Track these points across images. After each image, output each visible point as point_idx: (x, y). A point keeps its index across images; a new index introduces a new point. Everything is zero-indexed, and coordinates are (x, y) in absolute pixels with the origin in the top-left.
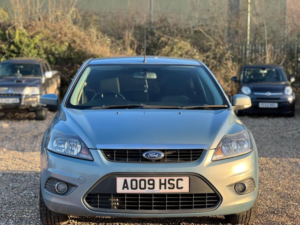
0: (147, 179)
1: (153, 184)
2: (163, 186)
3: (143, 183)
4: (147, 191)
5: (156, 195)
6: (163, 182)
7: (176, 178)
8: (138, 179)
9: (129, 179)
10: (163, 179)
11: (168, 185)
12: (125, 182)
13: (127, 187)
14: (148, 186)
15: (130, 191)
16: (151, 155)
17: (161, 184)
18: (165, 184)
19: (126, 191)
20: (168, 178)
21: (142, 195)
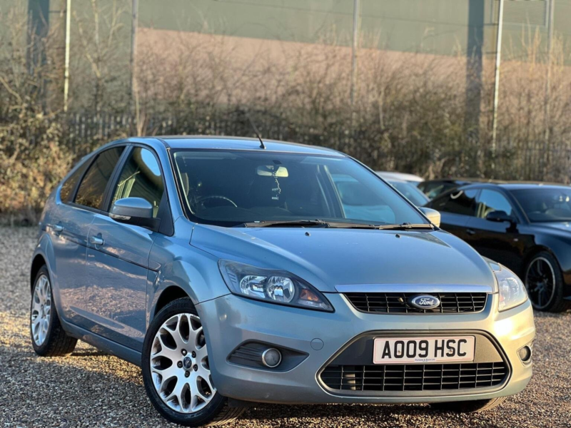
0: (418, 340)
1: (426, 349)
2: (439, 352)
3: (412, 346)
4: (417, 360)
5: (429, 366)
6: (440, 345)
7: (457, 339)
8: (406, 340)
9: (392, 341)
10: (440, 340)
11: (446, 350)
12: (387, 345)
13: (389, 354)
14: (418, 351)
15: (393, 361)
16: (424, 302)
17: (437, 348)
18: (442, 348)
19: (387, 361)
20: (446, 339)
21: (410, 367)
